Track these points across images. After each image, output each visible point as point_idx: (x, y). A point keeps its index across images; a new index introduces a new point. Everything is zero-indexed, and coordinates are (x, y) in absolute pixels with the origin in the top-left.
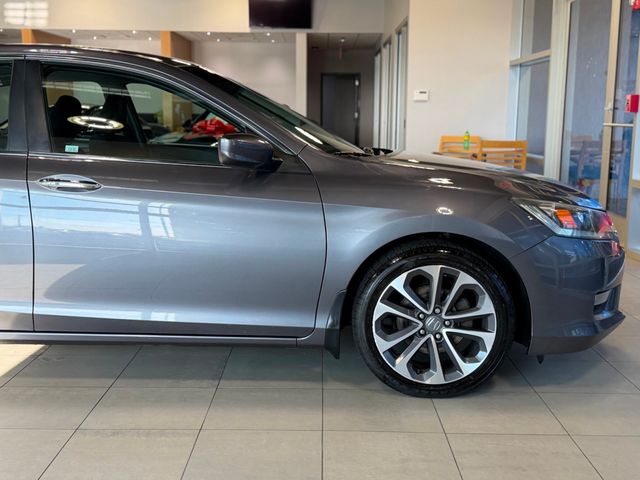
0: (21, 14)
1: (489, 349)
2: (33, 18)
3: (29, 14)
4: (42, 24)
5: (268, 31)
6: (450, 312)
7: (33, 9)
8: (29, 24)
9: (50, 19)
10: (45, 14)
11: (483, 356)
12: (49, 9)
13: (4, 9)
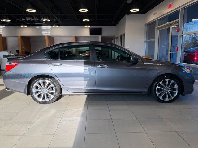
0: (45, 33)
1: (177, 94)
2: (48, 33)
3: (47, 33)
4: (49, 35)
5: (93, 36)
6: (170, 88)
7: (48, 32)
8: (47, 35)
9: (51, 33)
10: (50, 33)
11: (175, 95)
12: (51, 32)
13: (42, 32)
